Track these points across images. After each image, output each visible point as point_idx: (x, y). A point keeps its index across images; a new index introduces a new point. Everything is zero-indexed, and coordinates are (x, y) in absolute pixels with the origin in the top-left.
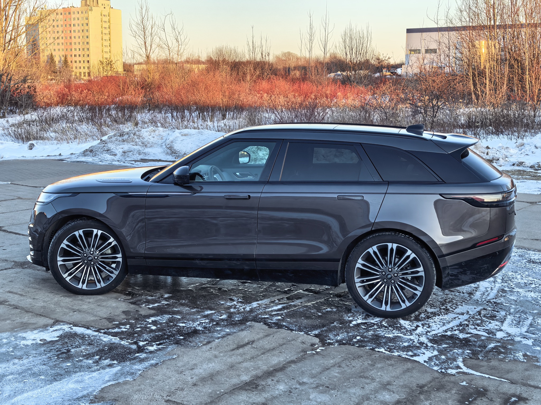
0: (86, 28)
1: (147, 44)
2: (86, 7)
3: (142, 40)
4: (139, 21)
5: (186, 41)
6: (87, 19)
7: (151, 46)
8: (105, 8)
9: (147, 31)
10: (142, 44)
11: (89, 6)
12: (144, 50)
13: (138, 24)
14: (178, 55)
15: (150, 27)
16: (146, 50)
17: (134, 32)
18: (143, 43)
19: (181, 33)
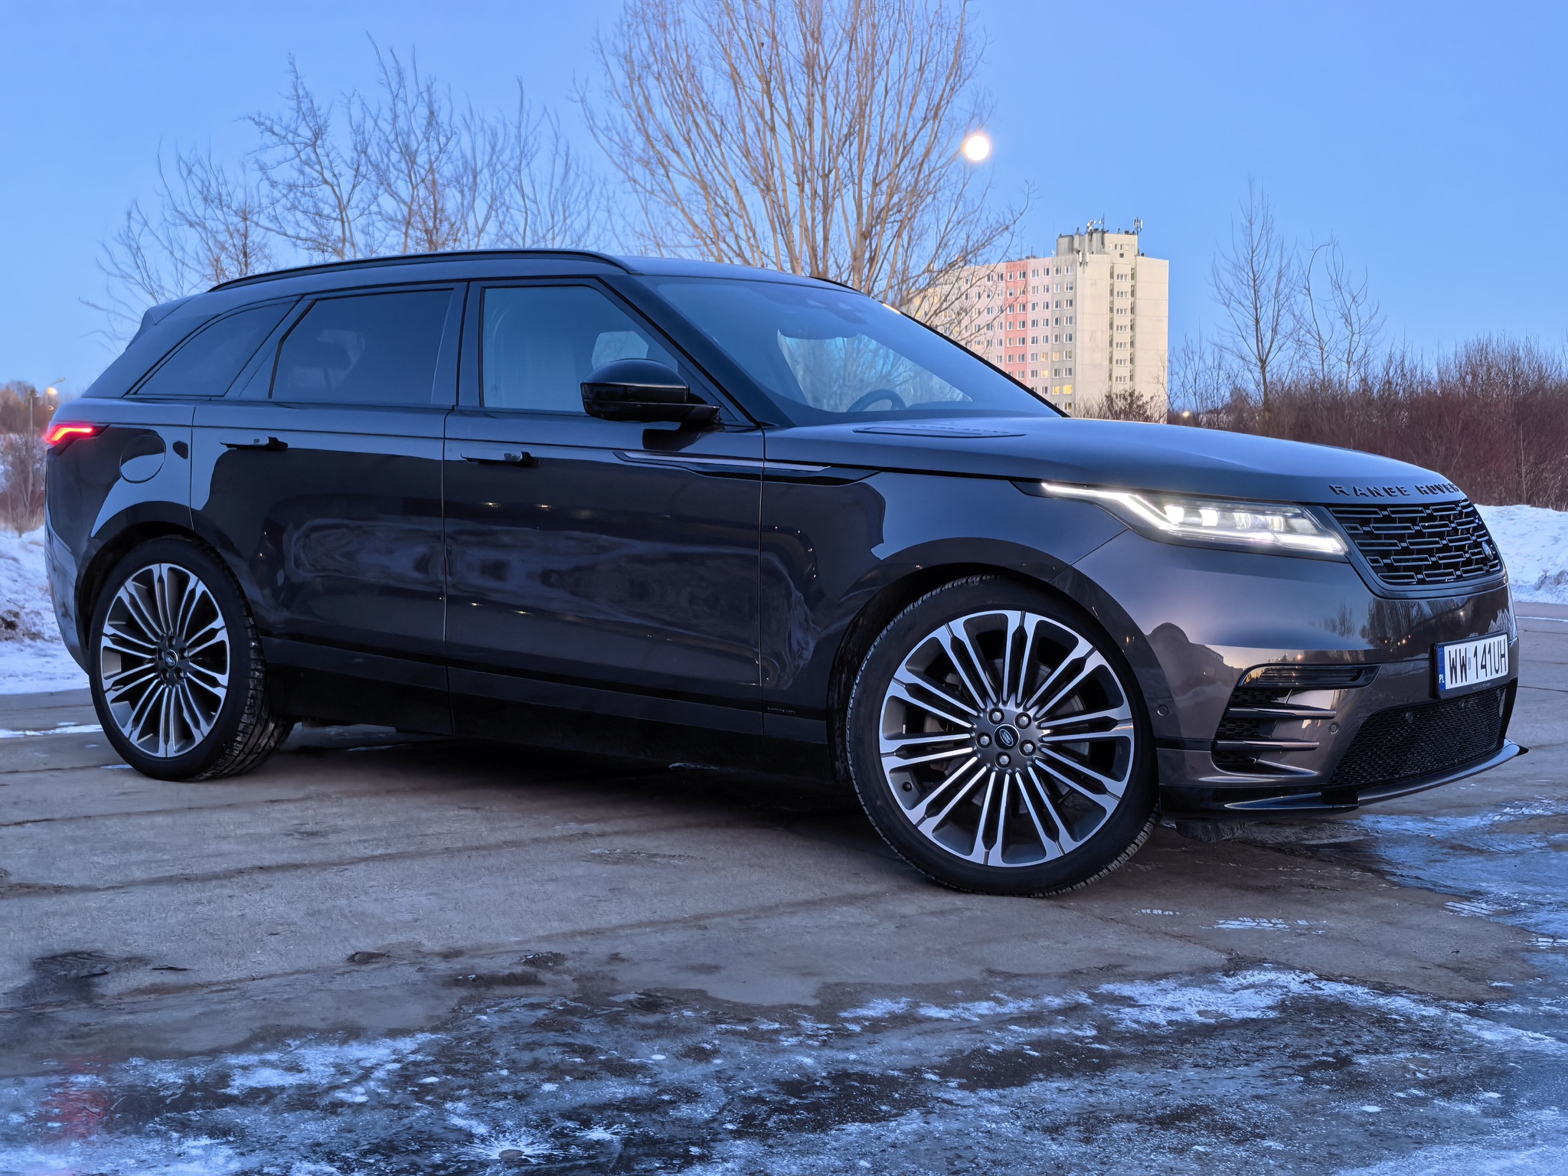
0: (1068, 311)
1: (1261, 324)
2: (1070, 257)
3: (1246, 313)
4: (1242, 260)
5: (1374, 321)
6: (1071, 288)
7: (1275, 331)
8: (1122, 255)
9: (1263, 287)
10: (1247, 326)
11: (1078, 252)
12: (1253, 342)
13: (1236, 266)
14: (1348, 363)
15: (1274, 273)
16: (1259, 340)
17: (1224, 293)
18: (1251, 322)
19: (1359, 300)
